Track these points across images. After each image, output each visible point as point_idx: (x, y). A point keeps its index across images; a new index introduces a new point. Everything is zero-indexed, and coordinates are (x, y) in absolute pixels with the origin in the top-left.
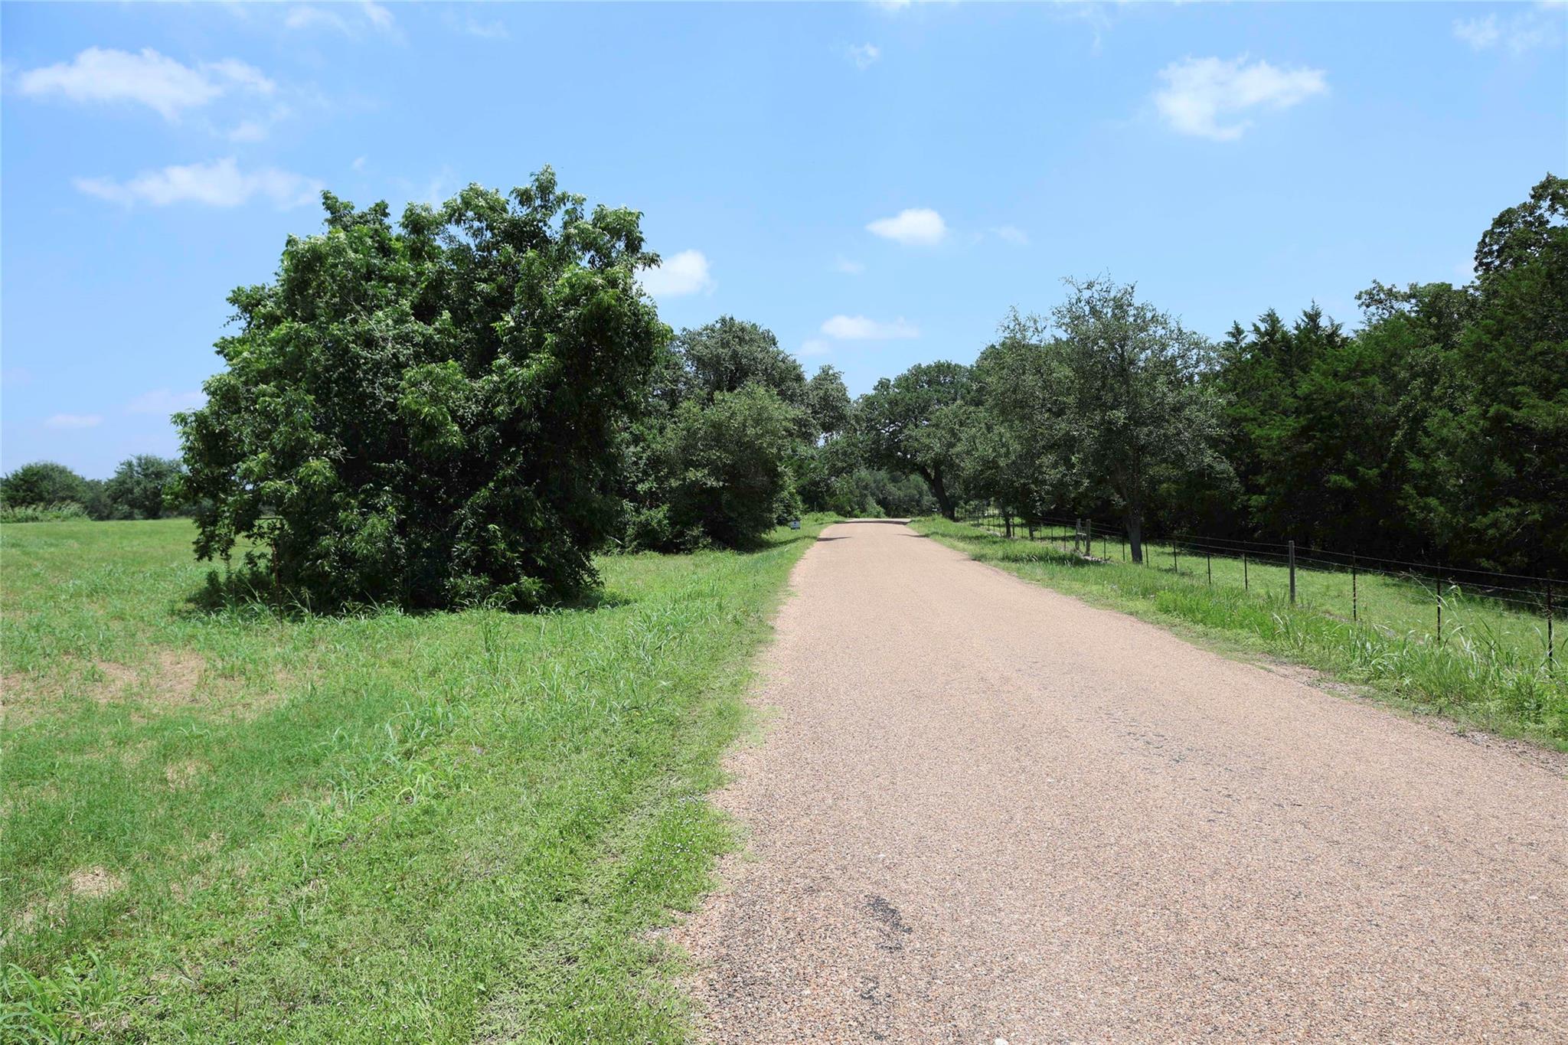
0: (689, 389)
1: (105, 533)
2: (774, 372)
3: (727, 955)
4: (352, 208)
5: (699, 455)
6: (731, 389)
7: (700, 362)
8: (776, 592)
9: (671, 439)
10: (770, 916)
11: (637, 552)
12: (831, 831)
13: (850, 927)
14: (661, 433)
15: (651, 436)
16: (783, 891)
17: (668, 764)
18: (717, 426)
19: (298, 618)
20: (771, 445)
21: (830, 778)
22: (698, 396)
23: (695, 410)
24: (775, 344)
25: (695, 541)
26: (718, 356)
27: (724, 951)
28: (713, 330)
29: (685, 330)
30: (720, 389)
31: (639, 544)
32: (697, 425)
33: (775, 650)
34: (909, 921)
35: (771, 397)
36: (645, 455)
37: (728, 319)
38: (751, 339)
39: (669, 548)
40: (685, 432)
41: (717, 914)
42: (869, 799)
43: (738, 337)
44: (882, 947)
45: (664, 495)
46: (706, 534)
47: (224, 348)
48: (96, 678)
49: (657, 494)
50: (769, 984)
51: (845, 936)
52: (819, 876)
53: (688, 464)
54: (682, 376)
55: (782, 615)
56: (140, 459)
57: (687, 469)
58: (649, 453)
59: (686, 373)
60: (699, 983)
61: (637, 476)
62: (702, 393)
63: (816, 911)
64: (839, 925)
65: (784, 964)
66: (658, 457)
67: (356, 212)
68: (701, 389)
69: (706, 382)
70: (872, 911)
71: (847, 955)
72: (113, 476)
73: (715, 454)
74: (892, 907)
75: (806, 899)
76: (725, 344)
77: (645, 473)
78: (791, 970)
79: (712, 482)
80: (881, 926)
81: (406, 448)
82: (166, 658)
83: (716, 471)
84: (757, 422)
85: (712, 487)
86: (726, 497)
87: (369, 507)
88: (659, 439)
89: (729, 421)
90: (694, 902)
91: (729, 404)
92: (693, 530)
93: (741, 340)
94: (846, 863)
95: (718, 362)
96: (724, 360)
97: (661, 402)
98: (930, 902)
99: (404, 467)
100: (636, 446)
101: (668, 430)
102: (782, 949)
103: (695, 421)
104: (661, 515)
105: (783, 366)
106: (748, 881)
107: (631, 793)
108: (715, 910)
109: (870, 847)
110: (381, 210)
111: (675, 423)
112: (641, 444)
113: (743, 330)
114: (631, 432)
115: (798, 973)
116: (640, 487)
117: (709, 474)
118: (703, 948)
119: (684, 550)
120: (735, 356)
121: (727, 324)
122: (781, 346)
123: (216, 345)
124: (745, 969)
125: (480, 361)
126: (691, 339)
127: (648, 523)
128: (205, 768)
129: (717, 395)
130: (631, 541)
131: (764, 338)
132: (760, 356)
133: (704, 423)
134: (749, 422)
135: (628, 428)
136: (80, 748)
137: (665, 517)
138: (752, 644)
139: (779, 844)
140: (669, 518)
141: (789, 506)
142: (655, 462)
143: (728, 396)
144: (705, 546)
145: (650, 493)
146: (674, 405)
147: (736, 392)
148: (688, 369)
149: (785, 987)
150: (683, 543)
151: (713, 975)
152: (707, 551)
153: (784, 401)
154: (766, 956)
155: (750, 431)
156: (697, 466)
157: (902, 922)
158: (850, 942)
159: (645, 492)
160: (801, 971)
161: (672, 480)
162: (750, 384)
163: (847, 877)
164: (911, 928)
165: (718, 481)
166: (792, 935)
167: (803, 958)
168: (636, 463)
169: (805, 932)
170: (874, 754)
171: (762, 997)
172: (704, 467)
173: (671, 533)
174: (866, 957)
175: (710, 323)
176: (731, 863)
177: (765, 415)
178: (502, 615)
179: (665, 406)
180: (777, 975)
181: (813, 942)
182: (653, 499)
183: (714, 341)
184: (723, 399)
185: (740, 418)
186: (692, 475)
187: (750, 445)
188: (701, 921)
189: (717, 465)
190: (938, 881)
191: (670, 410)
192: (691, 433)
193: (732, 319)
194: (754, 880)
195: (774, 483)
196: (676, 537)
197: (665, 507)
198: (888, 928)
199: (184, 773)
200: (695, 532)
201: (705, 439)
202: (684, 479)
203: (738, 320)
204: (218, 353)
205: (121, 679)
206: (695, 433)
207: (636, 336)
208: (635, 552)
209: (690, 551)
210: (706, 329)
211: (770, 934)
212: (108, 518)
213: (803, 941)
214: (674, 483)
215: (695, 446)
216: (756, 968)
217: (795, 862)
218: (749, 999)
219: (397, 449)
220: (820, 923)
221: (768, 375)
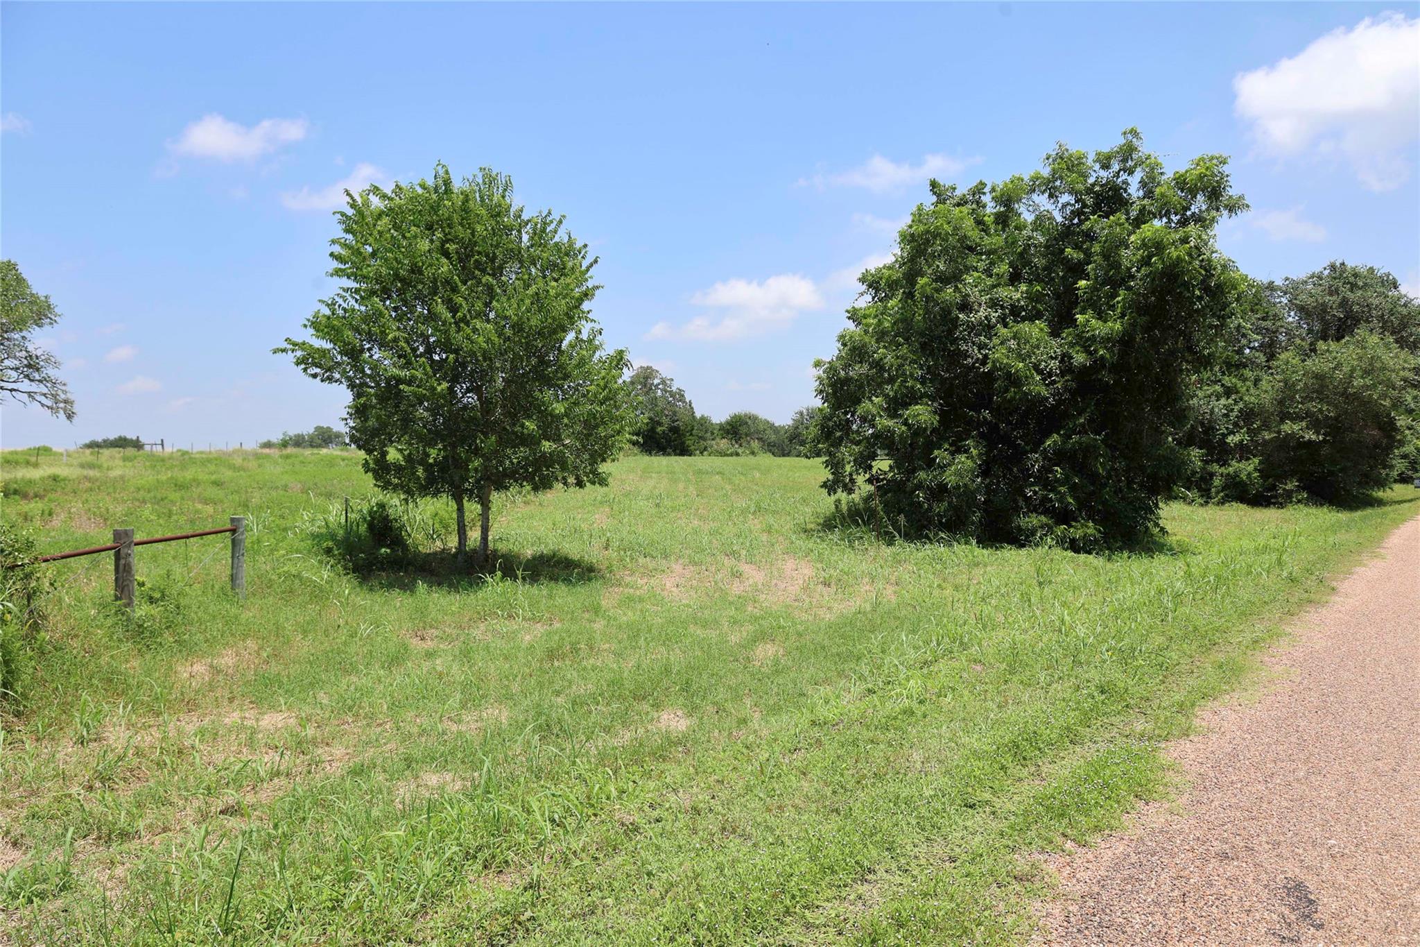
0: (1289, 340)
1: (780, 466)
2: (1392, 318)
3: (1098, 894)
4: (954, 189)
5: (1296, 407)
6: (1338, 339)
7: (1302, 310)
8: (1360, 554)
9: (1266, 391)
10: (1163, 869)
11: (1223, 504)
12: (1285, 804)
13: (1248, 904)
14: (1255, 385)
15: (1245, 388)
16: (1193, 850)
17: (1143, 706)
18: (1319, 377)
19: (890, 543)
20: (1384, 396)
21: (1317, 750)
22: (1300, 347)
23: (1294, 361)
24: (1396, 287)
25: (1288, 496)
26: (1324, 305)
27: (1096, 889)
28: (1320, 278)
29: (1287, 279)
30: (1325, 339)
31: (1227, 495)
32: (1295, 377)
33: (1324, 612)
34: (1326, 917)
35: (1387, 346)
36: (1236, 408)
37: (1338, 264)
38: (1366, 284)
39: (1259, 500)
40: (1281, 384)
41: (1110, 854)
42: (1353, 780)
43: (1349, 283)
44: (1274, 934)
45: (1256, 447)
46: (1300, 489)
47: (854, 315)
48: (737, 575)
49: (1249, 447)
50: (1123, 933)
51: (1236, 910)
52: (1242, 844)
53: (1284, 417)
54: (1282, 326)
55: (1355, 577)
56: (808, 410)
57: (1282, 421)
58: (1241, 405)
59: (1289, 323)
60: (1056, 912)
61: (1227, 428)
62: (1304, 344)
63: (1217, 878)
64: (1235, 898)
65: (1150, 919)
66: (1252, 410)
67: (958, 193)
68: (1303, 339)
69: (1310, 331)
70: (1284, 895)
71: (1226, 929)
72: (790, 422)
73: (1314, 406)
74: (1312, 897)
75: (1214, 863)
76: (1333, 292)
77: (1236, 425)
78: (1154, 926)
79: (1310, 436)
80: (1287, 912)
81: (991, 399)
82: (790, 564)
83: (1315, 424)
84: (1367, 373)
85: (1310, 441)
86: (1325, 451)
87: (958, 449)
88: (1252, 391)
89: (1334, 372)
90: (1095, 839)
91: (1334, 354)
92: (1286, 484)
93: (1353, 287)
94: (1282, 839)
95: (1324, 311)
96: (1331, 308)
97: (1257, 354)
98: (1366, 905)
99: (989, 417)
100: (1228, 398)
101: (1264, 382)
102: (1157, 903)
103: (1293, 372)
104: (1251, 468)
105: (1405, 311)
106: (1161, 832)
107: (1089, 727)
108: (1109, 850)
109: (1323, 830)
110: (979, 190)
111: (1272, 374)
112: (1233, 397)
113: (1356, 275)
114: (1223, 385)
115: (1160, 931)
116: (1230, 439)
117: (1307, 428)
118: (1078, 881)
119: (1274, 504)
120: (1344, 303)
121: (1337, 271)
122: (1403, 289)
123: (848, 311)
124: (1108, 911)
125: (1061, 320)
126: (1293, 288)
127: (1236, 474)
128: (781, 652)
129: (1321, 345)
130: (1218, 493)
131: (1382, 282)
132: (1376, 302)
133: (1304, 375)
134: (1358, 373)
135: (1220, 381)
136: (705, 625)
137: (1255, 469)
138: (1300, 604)
139: (1216, 803)
140: (1259, 471)
141: (1415, 463)
142: (1248, 415)
143: (1333, 345)
144: (1299, 501)
145: (1240, 445)
146: (1271, 357)
147: (1344, 341)
148: (1290, 319)
149: (1138, 940)
150: (1276, 497)
151: (1074, 908)
152: (1301, 506)
153: (1403, 349)
154: (1135, 905)
155: (1357, 382)
156: (1296, 418)
157: (1315, 916)
158: (1238, 918)
159: (1235, 444)
160: (1164, 930)
161: (1266, 433)
162: (1361, 332)
163: (1275, 853)
164: (1323, 925)
165: (1318, 435)
166: (1176, 893)
167: (1174, 919)
168: (1226, 415)
169: (1192, 894)
170: (1387, 735)
171: (1110, 942)
172: (1302, 419)
173: (1262, 486)
174: (1249, 938)
175: (1317, 270)
176: (1155, 810)
177: (1378, 365)
178: (1065, 553)
179: (1262, 358)
180: (1137, 926)
181: (1195, 906)
182: (1243, 452)
183: (1320, 288)
184: (1328, 350)
185: (1346, 369)
186: (1288, 427)
187: (1356, 396)
188: (1090, 856)
189: (1317, 419)
190: (1390, 885)
191: (1267, 361)
192: (1288, 385)
193: (1343, 264)
194: (1167, 832)
195: (1392, 438)
196: (1269, 490)
197: (1256, 461)
198: (1293, 917)
199: (766, 652)
200: (1289, 487)
201: (1304, 391)
202: (1279, 432)
203: (1350, 264)
204: (849, 318)
205: (754, 576)
206: (1294, 385)
207: (1206, 289)
208: (1222, 503)
209: (1281, 506)
210: (1312, 277)
211: (1153, 886)
212: (788, 455)
213: (1184, 902)
214: (1267, 436)
215: (1292, 398)
216: (1119, 914)
217: (1223, 825)
218: (1096, 939)
219: (983, 401)
220: (1214, 890)
221: (1385, 322)
